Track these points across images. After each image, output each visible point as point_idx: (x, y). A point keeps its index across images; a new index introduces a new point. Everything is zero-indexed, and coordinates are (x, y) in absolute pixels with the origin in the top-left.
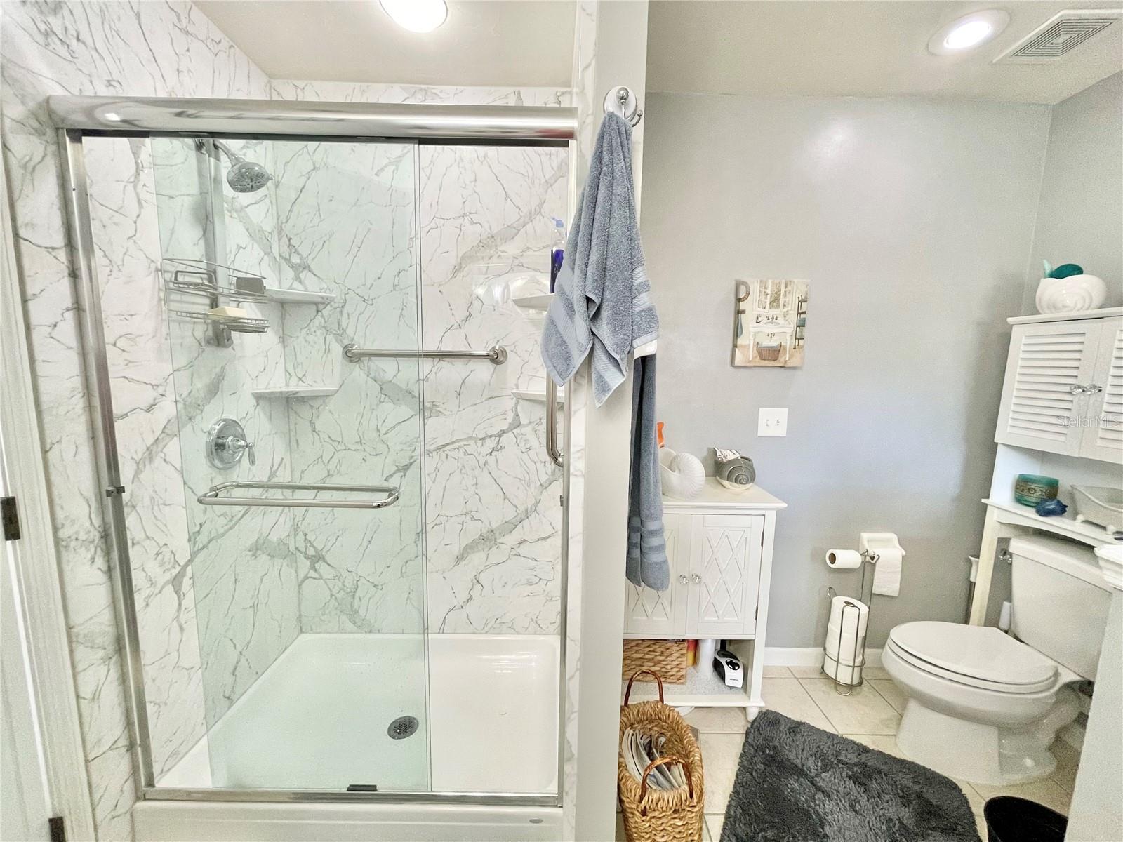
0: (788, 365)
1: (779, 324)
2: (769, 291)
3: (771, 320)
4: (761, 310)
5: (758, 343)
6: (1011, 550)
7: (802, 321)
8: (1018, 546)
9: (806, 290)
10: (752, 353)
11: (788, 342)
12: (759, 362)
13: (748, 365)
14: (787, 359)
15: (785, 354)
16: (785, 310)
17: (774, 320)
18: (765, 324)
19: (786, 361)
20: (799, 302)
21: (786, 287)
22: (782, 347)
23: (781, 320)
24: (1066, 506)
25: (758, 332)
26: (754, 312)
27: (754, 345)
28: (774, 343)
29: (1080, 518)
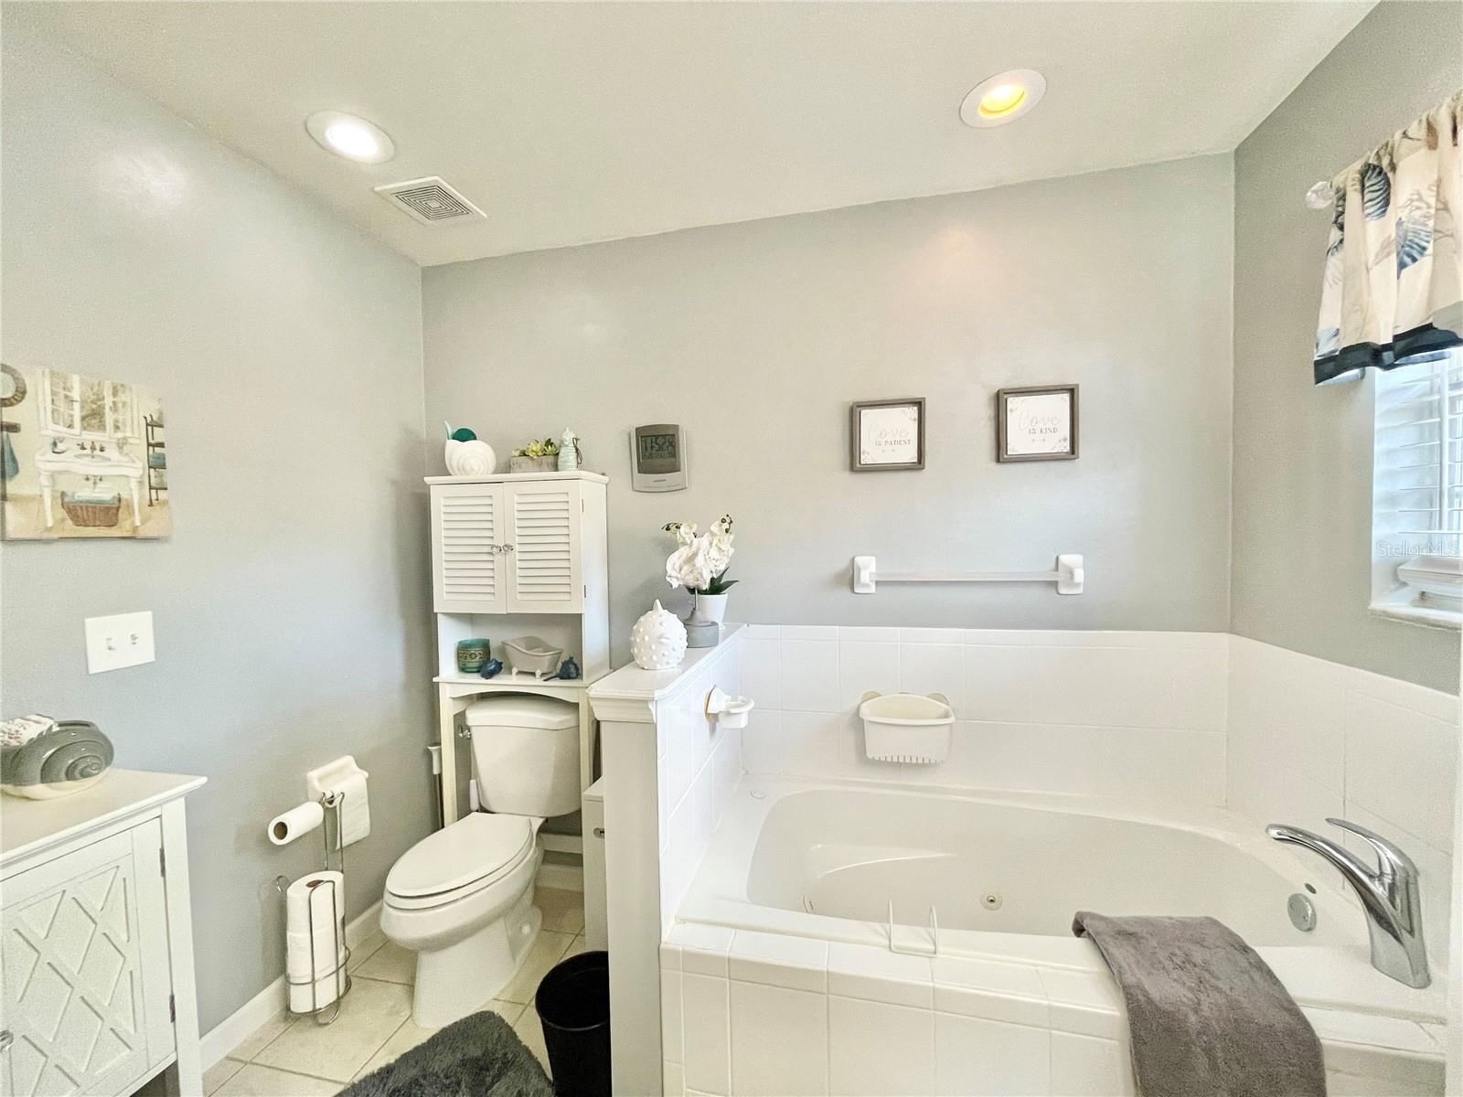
0: (141, 534)
1: (110, 460)
2: (76, 395)
3: (88, 451)
4: (61, 428)
5: (63, 494)
6: (469, 723)
7: (158, 458)
8: (476, 716)
9: (158, 406)
10: (51, 514)
11: (135, 494)
12: (70, 529)
13: (46, 535)
14: (138, 524)
15: (131, 513)
16: (120, 435)
17: (97, 452)
18: (77, 456)
19: (135, 529)
20: (147, 425)
21: (115, 394)
22: (123, 503)
23: (112, 453)
24: (501, 663)
25: (60, 472)
26: (44, 432)
27: (54, 498)
28: (104, 493)
29: (515, 670)
